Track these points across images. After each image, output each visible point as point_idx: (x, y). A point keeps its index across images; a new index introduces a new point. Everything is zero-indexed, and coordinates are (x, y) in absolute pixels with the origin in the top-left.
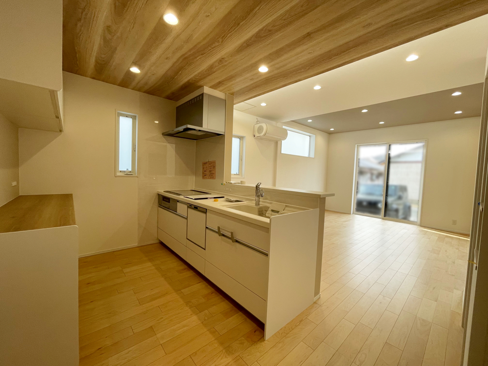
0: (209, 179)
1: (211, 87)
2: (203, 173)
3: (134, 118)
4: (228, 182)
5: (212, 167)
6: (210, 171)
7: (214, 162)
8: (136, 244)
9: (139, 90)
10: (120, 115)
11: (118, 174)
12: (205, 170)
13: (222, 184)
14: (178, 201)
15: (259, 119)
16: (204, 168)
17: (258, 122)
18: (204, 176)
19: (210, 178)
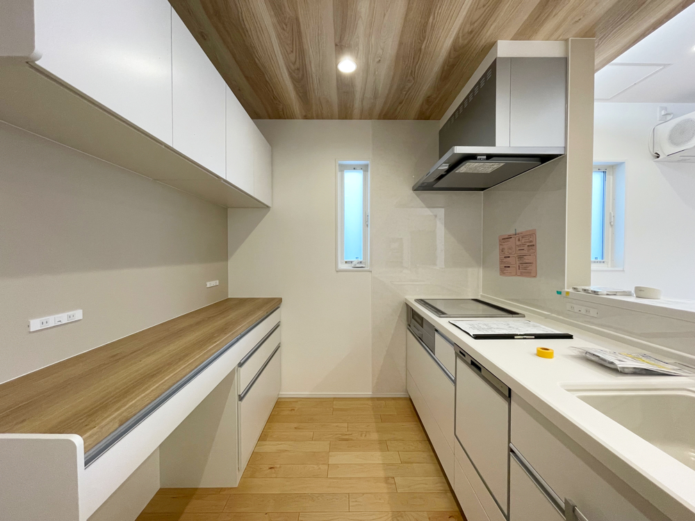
0: (516, 275)
1: (514, 38)
2: (501, 262)
3: (365, 168)
4: (580, 288)
5: (526, 247)
6: (520, 257)
7: (532, 234)
8: (369, 393)
9: (370, 117)
10: (343, 168)
11: (342, 266)
12: (507, 255)
13: (559, 293)
14: (436, 330)
15: (671, 106)
16: (502, 250)
17: (666, 116)
18: (505, 268)
19: (522, 275)
